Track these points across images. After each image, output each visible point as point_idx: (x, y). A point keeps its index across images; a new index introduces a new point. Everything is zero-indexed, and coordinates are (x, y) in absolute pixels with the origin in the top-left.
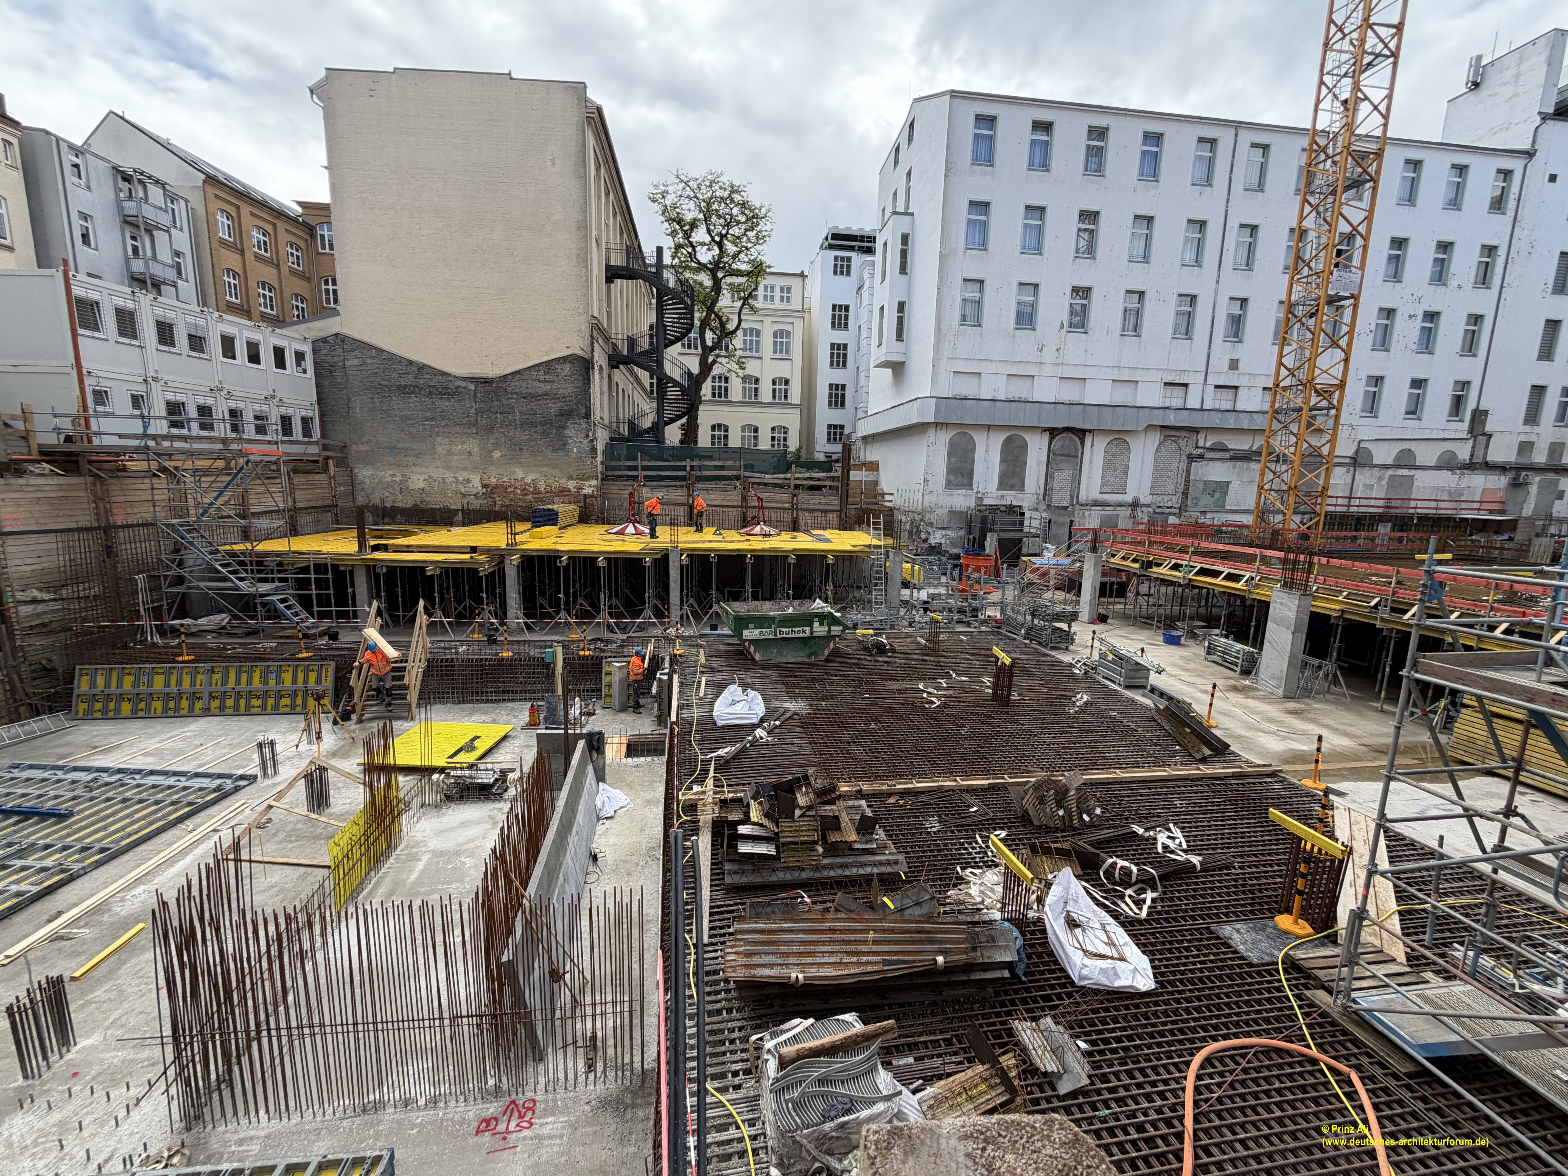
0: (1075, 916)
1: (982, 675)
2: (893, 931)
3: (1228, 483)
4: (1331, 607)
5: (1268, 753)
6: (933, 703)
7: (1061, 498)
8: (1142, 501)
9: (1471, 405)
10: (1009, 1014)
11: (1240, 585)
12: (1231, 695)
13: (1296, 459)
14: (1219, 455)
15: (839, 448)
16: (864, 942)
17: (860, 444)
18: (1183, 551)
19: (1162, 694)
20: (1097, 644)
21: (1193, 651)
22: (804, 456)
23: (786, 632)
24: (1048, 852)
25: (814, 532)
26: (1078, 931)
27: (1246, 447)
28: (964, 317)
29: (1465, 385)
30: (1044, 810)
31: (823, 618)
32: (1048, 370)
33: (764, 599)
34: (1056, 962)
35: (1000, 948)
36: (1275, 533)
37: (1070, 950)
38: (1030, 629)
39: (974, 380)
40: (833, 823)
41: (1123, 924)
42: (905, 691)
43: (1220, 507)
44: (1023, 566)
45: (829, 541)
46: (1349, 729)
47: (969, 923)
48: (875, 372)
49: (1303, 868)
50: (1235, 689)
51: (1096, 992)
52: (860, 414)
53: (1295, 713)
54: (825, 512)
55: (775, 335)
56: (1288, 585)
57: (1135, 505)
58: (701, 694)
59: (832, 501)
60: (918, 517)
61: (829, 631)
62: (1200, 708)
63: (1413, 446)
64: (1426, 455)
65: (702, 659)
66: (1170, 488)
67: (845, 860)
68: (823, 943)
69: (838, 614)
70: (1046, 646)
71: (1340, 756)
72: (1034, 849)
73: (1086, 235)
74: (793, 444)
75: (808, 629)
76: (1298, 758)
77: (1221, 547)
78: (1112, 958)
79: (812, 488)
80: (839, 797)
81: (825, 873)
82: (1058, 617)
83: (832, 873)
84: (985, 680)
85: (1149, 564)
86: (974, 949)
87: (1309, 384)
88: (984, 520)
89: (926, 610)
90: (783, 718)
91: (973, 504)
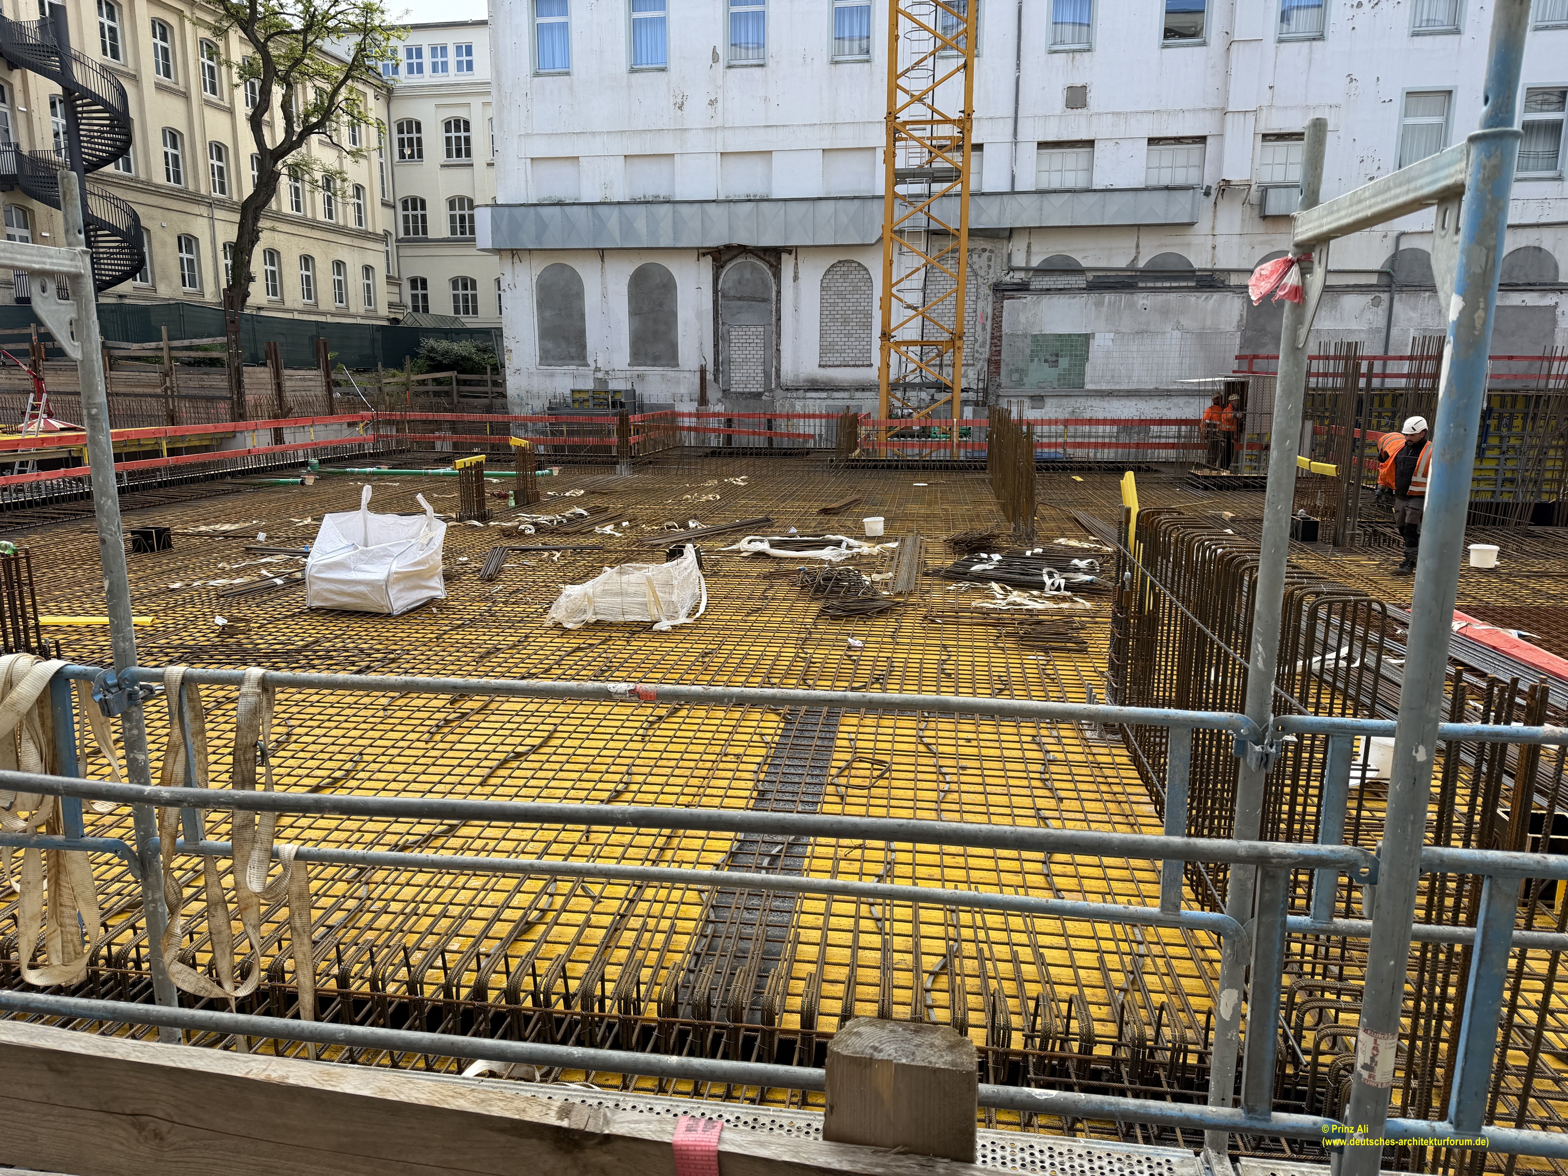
3: (1087, 338)
7: (747, 377)
14: (1062, 281)
27: (1121, 261)
28: (538, 61)
32: (697, 142)
39: (567, 169)
43: (1074, 386)
59: (220, 383)
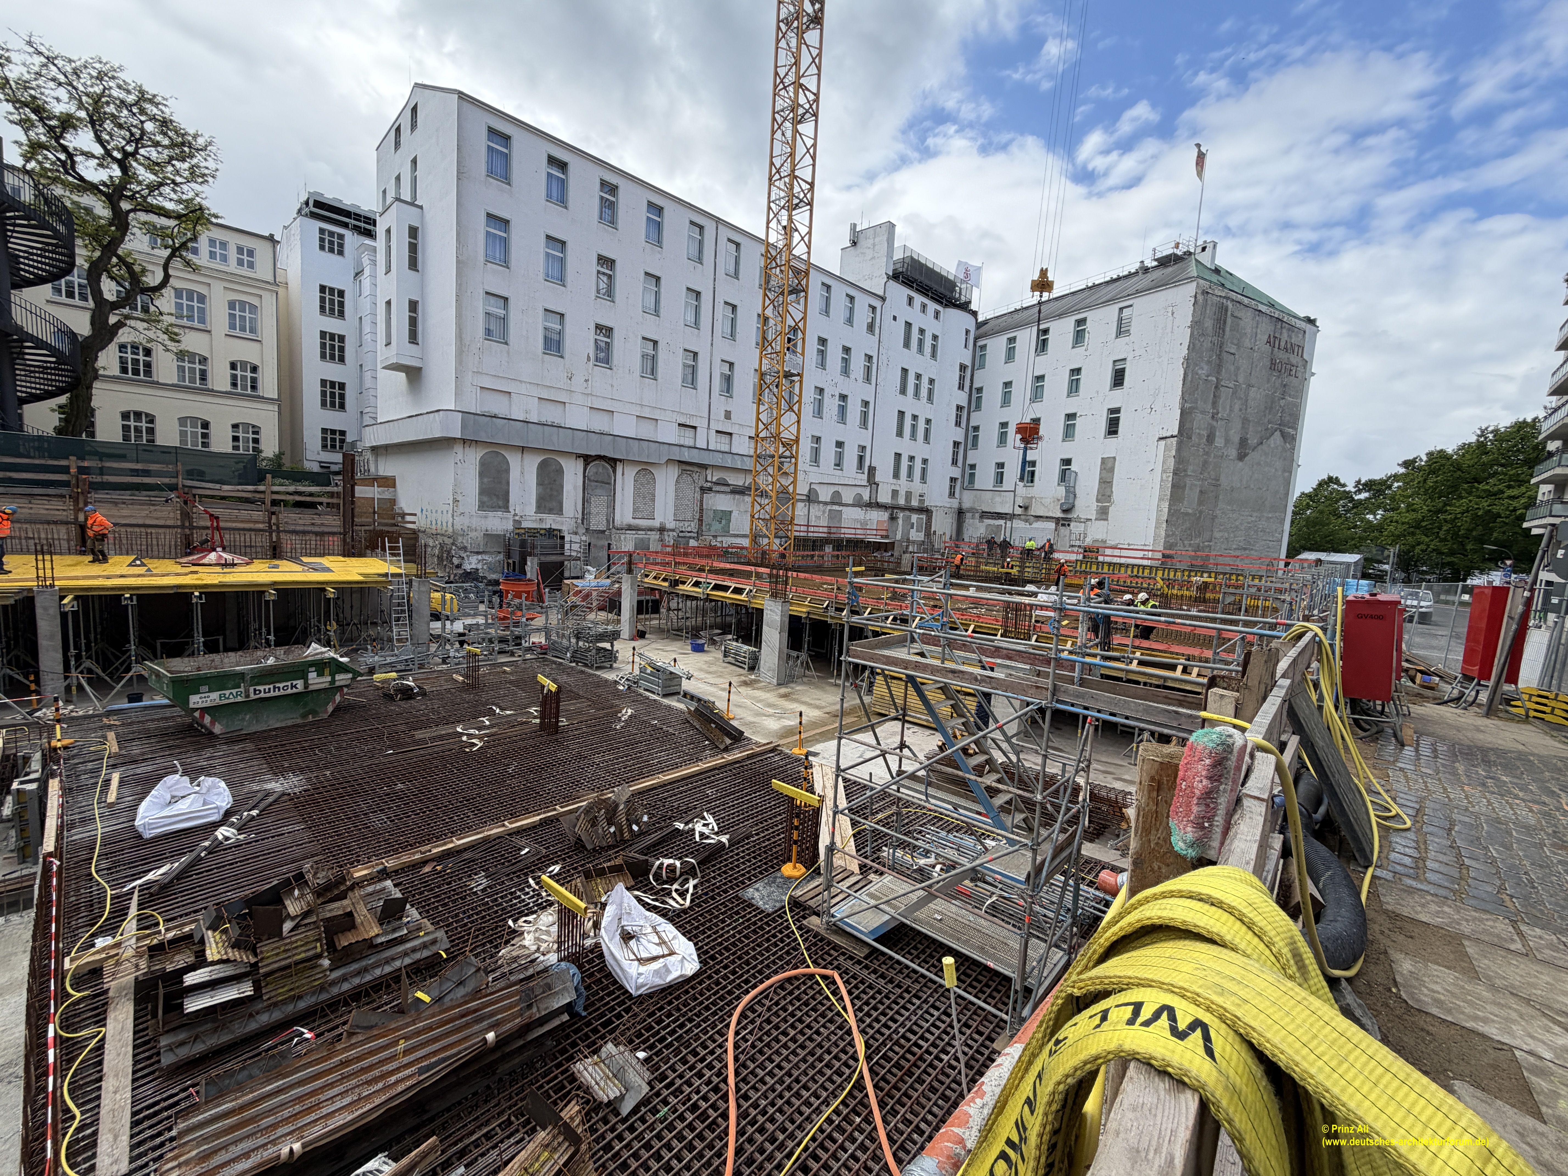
0: (629, 929)
1: (529, 706)
2: (430, 1028)
3: (730, 512)
4: (801, 610)
5: (769, 733)
6: (474, 745)
7: (598, 522)
8: (668, 526)
9: (867, 464)
10: (571, 1058)
11: (743, 597)
12: (742, 689)
13: (773, 494)
14: (723, 488)
15: (338, 457)
16: (393, 1058)
17: (368, 455)
18: (702, 570)
19: (692, 697)
20: (637, 659)
21: (714, 655)
22: (287, 464)
23: (265, 690)
24: (601, 873)
25: (305, 559)
26: (633, 943)
27: (740, 483)
28: (488, 332)
29: (863, 448)
30: (596, 832)
31: (321, 666)
32: (578, 399)
33: (227, 650)
34: (615, 982)
35: (556, 993)
36: (764, 553)
37: (625, 964)
38: (575, 652)
39: (504, 399)
40: (348, 921)
41: (671, 920)
42: (441, 737)
43: (726, 532)
44: (565, 589)
45: (328, 570)
46: (818, 702)
47: (522, 980)
48: (383, 375)
49: (796, 822)
50: (745, 684)
51: (650, 996)
52: (367, 420)
53: (785, 696)
54: (322, 534)
55: (232, 305)
56: (774, 595)
57: (662, 530)
58: (112, 797)
59: (332, 522)
60: (448, 541)
61: (333, 681)
62: (721, 705)
63: (839, 489)
64: (848, 496)
65: (112, 745)
66: (689, 516)
67: (364, 963)
68: (331, 1085)
69: (344, 660)
70: (591, 667)
71: (814, 724)
72: (588, 876)
73: (605, 279)
74: (270, 447)
75: (300, 684)
76: (788, 732)
77: (728, 566)
78: (663, 956)
79: (298, 505)
80: (352, 888)
81: (335, 991)
82: (602, 637)
83: (346, 986)
84: (532, 710)
85: (676, 583)
86: (530, 1007)
87: (776, 437)
88: (523, 544)
89: (462, 643)
90: (262, 805)
91: (510, 526)
